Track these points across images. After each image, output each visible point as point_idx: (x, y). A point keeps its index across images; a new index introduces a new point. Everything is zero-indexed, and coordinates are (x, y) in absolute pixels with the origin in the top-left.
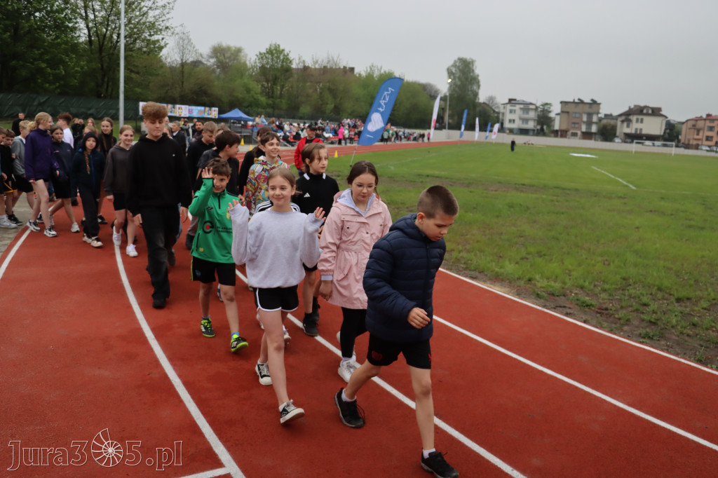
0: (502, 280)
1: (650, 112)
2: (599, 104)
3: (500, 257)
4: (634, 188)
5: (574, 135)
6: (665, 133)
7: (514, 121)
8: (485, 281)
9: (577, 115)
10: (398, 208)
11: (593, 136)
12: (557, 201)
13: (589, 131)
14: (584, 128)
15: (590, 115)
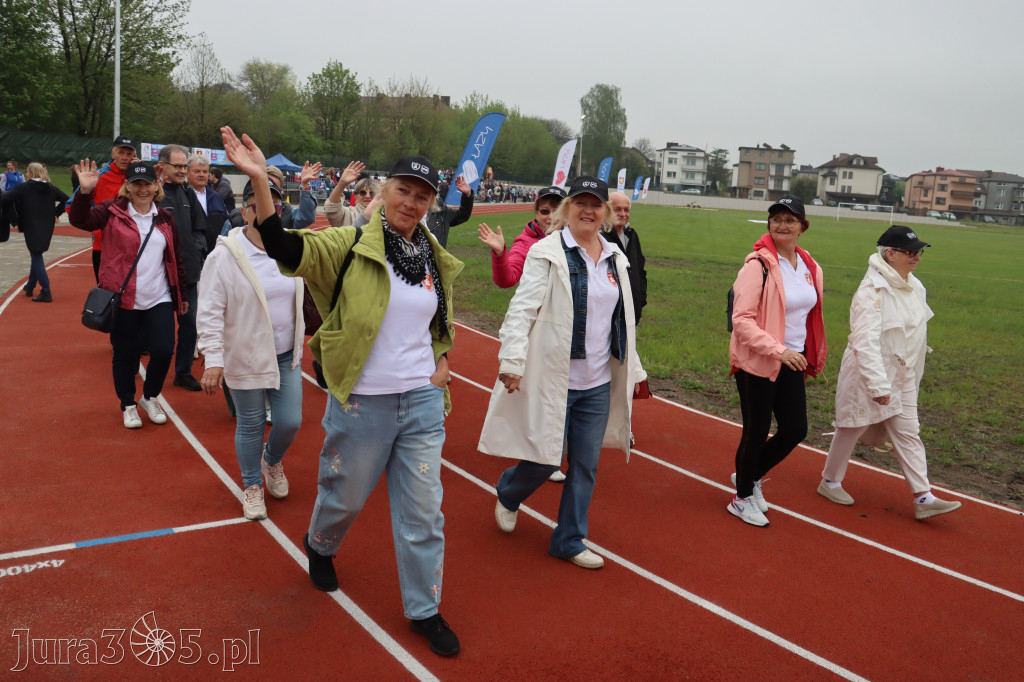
1: (862, 163)
2: (793, 151)
5: (759, 194)
6: (882, 192)
7: (675, 174)
9: (763, 167)
12: (704, 278)
13: (779, 188)
14: (771, 185)
15: (780, 167)
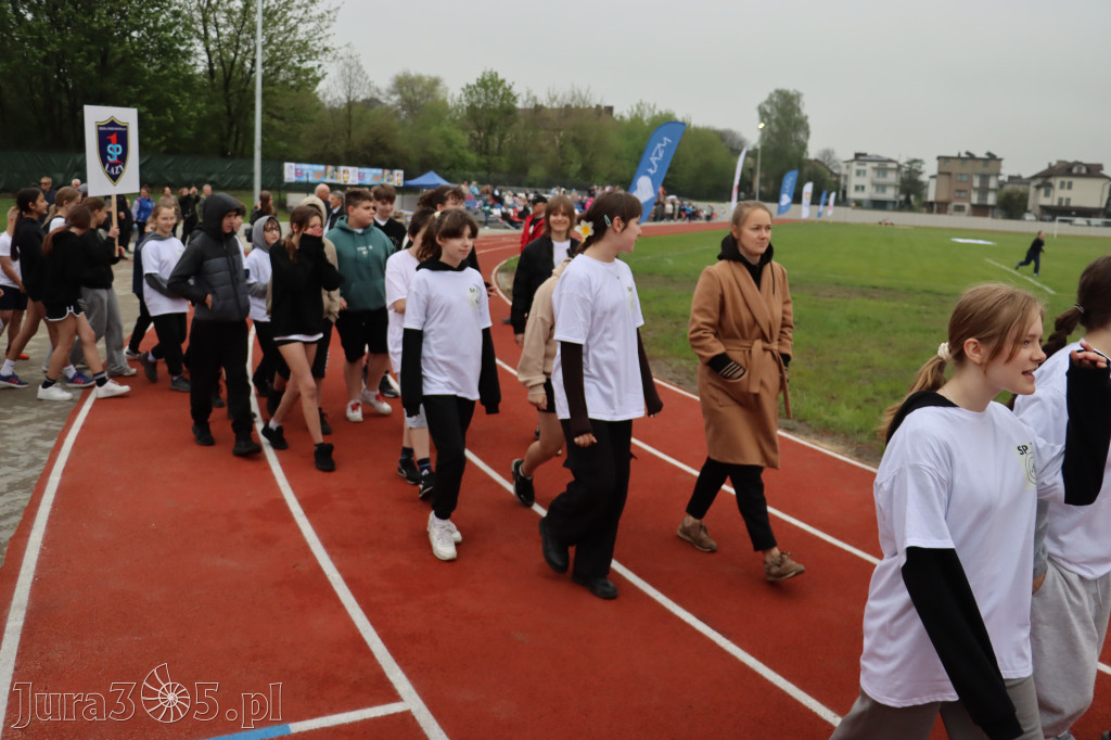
0: (834, 434)
1: (1084, 171)
2: (1000, 160)
3: (833, 398)
4: (1052, 292)
5: (960, 209)
6: (1108, 204)
7: (863, 188)
8: (807, 435)
9: (965, 178)
10: (677, 323)
11: (990, 211)
12: (927, 313)
13: (984, 202)
14: (975, 199)
15: (985, 178)
